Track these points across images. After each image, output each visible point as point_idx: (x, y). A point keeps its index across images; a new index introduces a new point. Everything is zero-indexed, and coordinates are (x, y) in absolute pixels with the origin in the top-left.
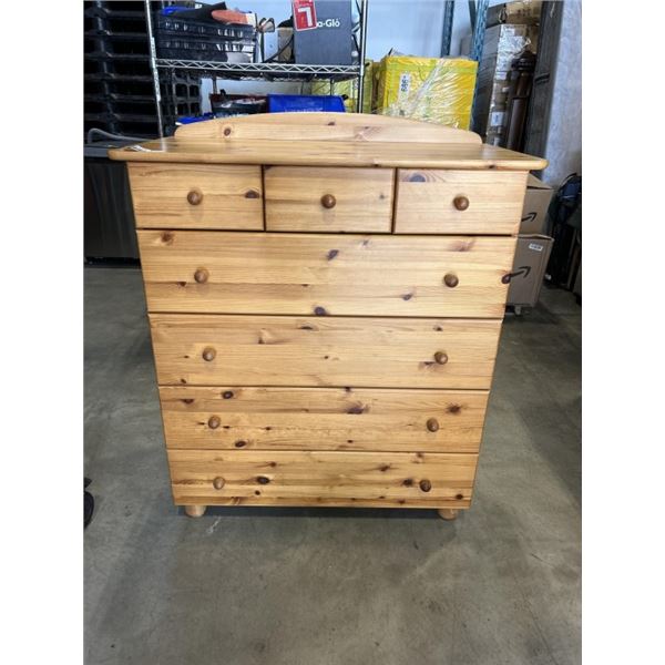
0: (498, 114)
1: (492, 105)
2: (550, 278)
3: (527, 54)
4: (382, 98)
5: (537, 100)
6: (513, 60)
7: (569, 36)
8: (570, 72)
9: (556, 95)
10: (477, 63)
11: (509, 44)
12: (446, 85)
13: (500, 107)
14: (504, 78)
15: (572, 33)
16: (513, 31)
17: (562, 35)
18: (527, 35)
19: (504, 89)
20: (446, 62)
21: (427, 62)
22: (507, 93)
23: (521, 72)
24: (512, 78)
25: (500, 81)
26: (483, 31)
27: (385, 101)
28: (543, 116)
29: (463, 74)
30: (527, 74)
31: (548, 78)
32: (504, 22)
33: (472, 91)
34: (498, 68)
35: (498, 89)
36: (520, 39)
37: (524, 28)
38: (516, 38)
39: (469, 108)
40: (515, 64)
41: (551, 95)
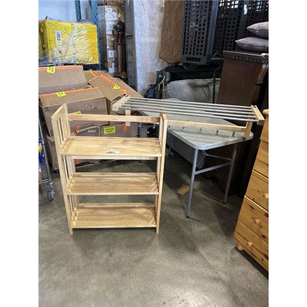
0: (111, 51)
1: (108, 47)
2: (149, 132)
3: (120, 22)
4: (47, 43)
5: (129, 47)
6: (114, 25)
7: (138, 17)
8: (141, 34)
9: (137, 45)
10: (96, 26)
11: (110, 16)
12: (82, 37)
13: (112, 48)
14: (111, 33)
15: (139, 15)
16: (111, 9)
17: (135, 16)
18: (118, 12)
19: (112, 39)
20: (80, 25)
21: (69, 25)
22: (114, 41)
23: (119, 31)
24: (115, 33)
25: (109, 35)
26: (96, 8)
27: (49, 45)
28: (132, 55)
29: (89, 32)
30: (122, 33)
31: (132, 36)
32: (106, 4)
33: (96, 40)
34: (107, 28)
35: (109, 39)
36: (115, 14)
37: (116, 8)
38: (113, 13)
39: (97, 49)
40: (115, 27)
41: (135, 46)
